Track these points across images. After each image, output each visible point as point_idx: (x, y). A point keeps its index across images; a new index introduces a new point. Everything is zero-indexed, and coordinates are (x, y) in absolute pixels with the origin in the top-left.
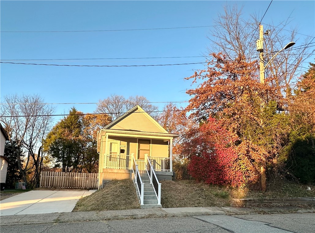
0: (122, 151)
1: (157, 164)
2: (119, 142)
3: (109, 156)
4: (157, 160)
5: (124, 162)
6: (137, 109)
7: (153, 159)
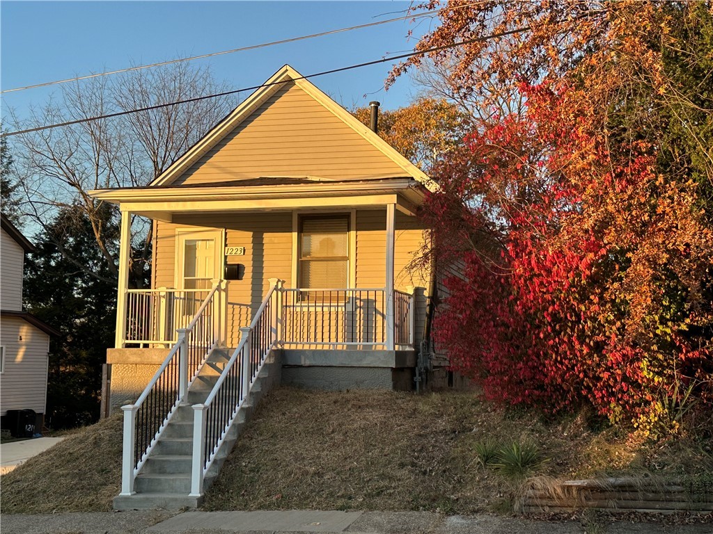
0: (233, 273)
1: (379, 318)
2: (217, 234)
3: (182, 296)
4: (379, 298)
5: (244, 317)
6: (290, 82)
7: (364, 297)
